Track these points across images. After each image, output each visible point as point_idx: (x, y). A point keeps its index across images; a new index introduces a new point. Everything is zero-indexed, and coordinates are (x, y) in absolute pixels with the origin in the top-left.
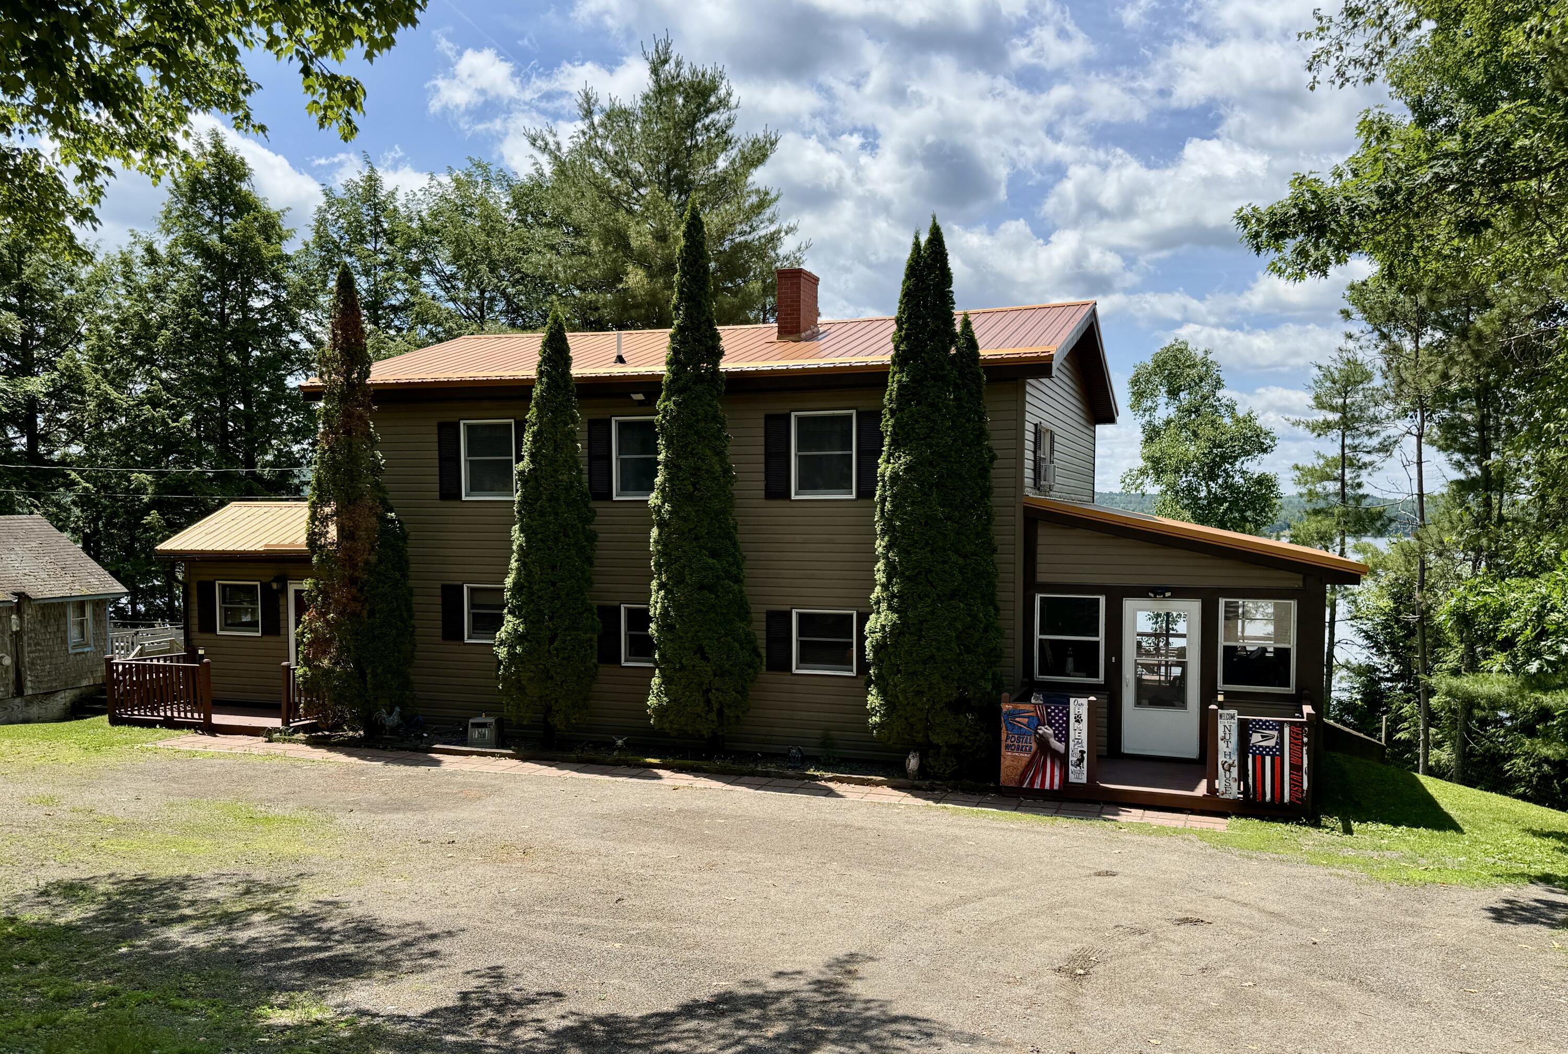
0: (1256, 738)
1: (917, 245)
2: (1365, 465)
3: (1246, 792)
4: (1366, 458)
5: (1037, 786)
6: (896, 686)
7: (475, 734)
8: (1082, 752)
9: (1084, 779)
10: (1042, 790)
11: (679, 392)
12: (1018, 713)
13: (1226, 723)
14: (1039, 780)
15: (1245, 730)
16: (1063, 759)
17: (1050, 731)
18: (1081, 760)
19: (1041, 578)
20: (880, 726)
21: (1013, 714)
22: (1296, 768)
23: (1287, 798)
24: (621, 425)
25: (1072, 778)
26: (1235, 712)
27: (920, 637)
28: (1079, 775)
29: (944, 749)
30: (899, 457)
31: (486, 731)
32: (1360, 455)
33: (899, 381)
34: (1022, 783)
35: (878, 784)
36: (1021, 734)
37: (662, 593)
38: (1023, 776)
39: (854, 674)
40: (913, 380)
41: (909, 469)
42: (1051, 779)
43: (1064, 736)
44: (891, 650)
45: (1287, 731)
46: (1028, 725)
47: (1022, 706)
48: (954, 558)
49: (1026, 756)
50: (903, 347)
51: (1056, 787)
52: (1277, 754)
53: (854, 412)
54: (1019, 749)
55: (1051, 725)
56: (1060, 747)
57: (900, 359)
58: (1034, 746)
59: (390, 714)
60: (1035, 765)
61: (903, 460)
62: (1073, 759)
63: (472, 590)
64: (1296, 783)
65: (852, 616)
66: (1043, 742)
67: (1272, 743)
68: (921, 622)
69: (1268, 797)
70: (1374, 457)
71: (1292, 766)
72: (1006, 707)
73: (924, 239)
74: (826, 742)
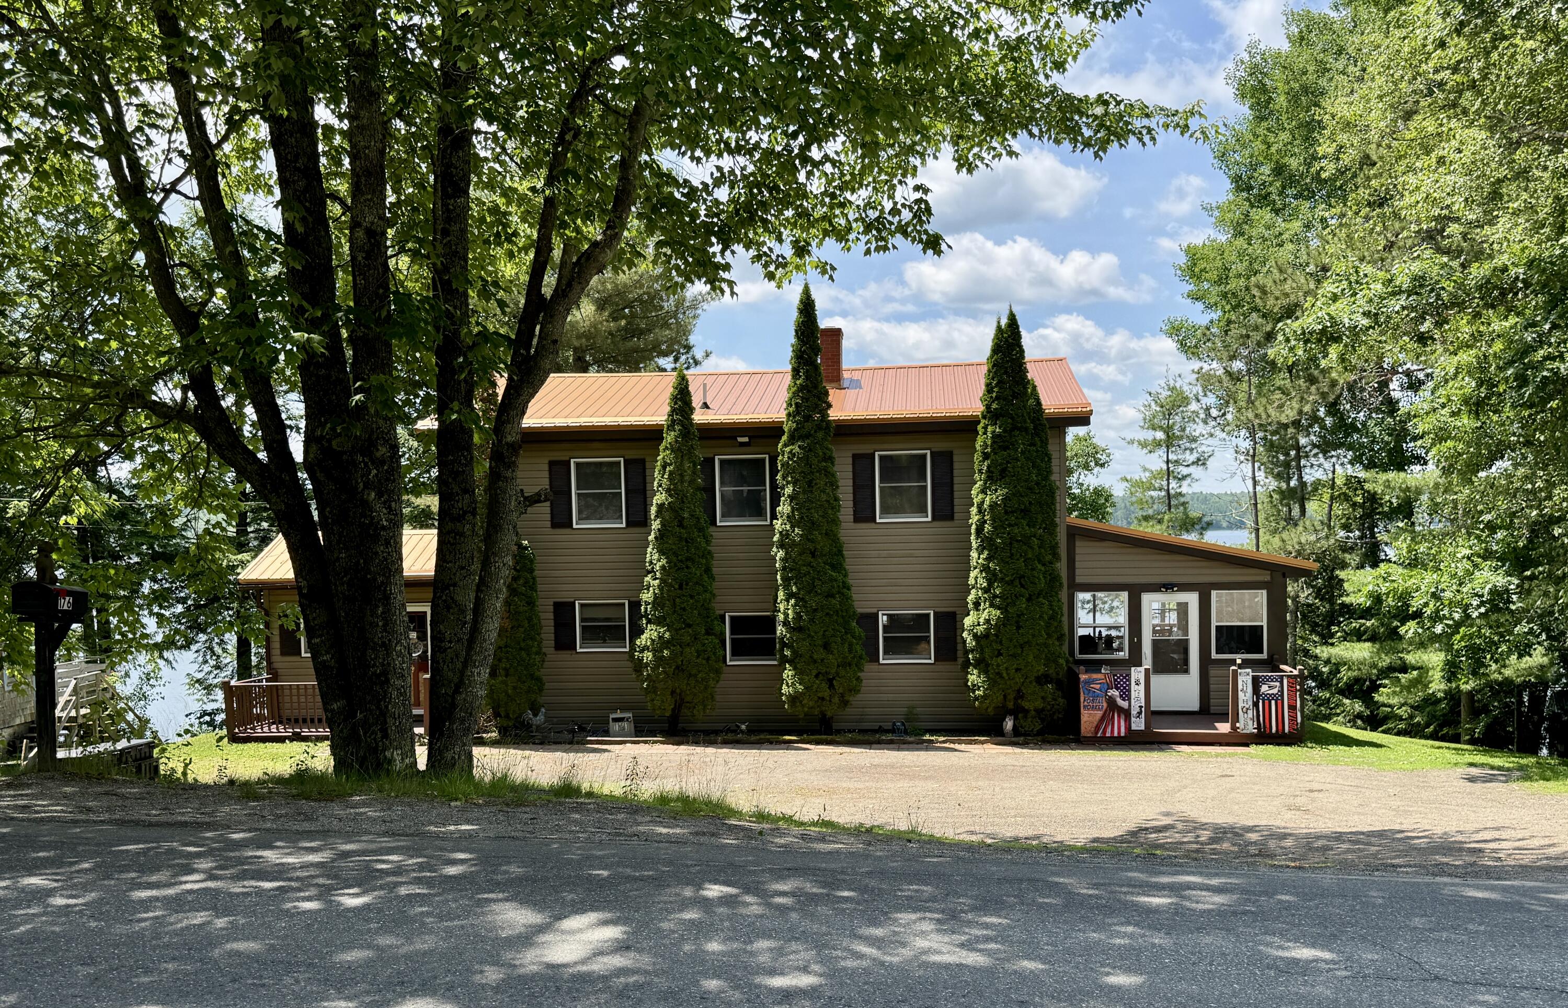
0: (1264, 688)
1: (999, 327)
2: (1184, 477)
3: (1259, 728)
4: (1184, 471)
5: (1108, 735)
6: (998, 665)
7: (616, 727)
8: (1141, 707)
9: (1142, 727)
10: (1112, 737)
11: (802, 438)
12: (1093, 681)
13: (1244, 679)
14: (1109, 730)
15: (1256, 683)
16: (1127, 713)
17: (1117, 693)
18: (1140, 713)
19: (1079, 580)
20: (985, 697)
21: (1088, 682)
22: (1292, 708)
23: (1287, 730)
24: (722, 462)
25: (1134, 727)
26: (1249, 670)
27: (1018, 628)
28: (1138, 724)
29: (1033, 713)
30: (996, 490)
31: (626, 724)
32: (1181, 468)
33: (993, 432)
34: (1097, 733)
35: (983, 743)
36: (1095, 697)
37: (792, 601)
38: (1097, 728)
39: (932, 661)
40: (1005, 431)
41: (1006, 499)
42: (1118, 728)
43: (1126, 695)
44: (992, 638)
45: (1285, 681)
46: (1100, 690)
47: (1095, 676)
48: (1039, 566)
49: (1099, 714)
50: (994, 406)
51: (1123, 734)
52: (1279, 698)
53: (928, 452)
54: (1093, 708)
55: (1117, 688)
56: (1124, 704)
57: (991, 415)
58: (1105, 705)
59: (535, 715)
60: (1106, 719)
61: (999, 492)
62: (1134, 712)
63: (582, 605)
64: (1293, 719)
65: (928, 615)
66: (1111, 702)
67: (1275, 691)
68: (1019, 616)
69: (1274, 730)
70: (1192, 469)
71: (1290, 707)
72: (1083, 677)
73: (1004, 322)
74: (910, 717)
